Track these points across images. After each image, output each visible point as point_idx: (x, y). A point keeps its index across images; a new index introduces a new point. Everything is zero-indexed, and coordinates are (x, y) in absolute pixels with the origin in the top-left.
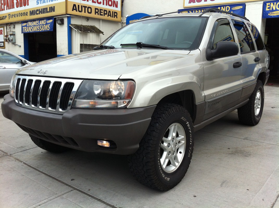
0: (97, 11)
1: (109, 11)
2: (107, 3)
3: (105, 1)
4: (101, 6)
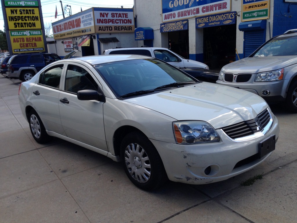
1: (125, 27)
2: (123, 21)
3: (121, 21)
4: (119, 24)
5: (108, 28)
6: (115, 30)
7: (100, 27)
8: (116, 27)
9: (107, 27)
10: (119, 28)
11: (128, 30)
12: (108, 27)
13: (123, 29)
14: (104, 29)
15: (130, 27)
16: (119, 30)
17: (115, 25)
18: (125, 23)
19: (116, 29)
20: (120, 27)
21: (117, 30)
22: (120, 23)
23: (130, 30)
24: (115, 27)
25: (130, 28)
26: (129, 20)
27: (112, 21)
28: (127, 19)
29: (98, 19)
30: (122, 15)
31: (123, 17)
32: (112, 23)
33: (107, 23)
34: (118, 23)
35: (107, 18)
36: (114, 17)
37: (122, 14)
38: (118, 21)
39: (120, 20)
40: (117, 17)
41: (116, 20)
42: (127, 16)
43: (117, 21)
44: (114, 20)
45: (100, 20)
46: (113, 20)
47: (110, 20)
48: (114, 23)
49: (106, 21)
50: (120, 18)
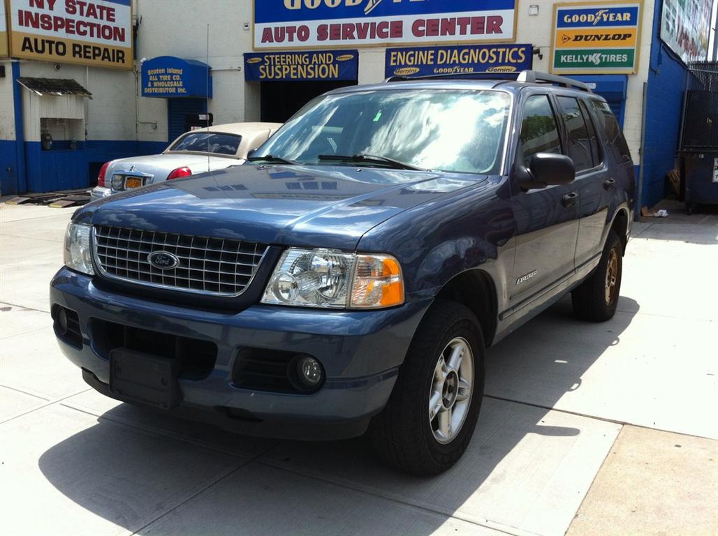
0: (77, 49)
1: (106, 50)
2: (101, 31)
3: (95, 30)
4: (87, 39)
5: (54, 46)
6: (74, 56)
7: (27, 40)
8: (79, 46)
9: (50, 42)
10: (87, 49)
11: (114, 61)
12: (53, 42)
13: (99, 55)
14: (40, 48)
15: (118, 51)
16: (85, 57)
17: (76, 38)
18: (105, 37)
19: (79, 53)
20: (90, 47)
21: (80, 56)
22: (92, 35)
23: (118, 61)
24: (74, 46)
25: (120, 55)
26: (116, 29)
27: (67, 25)
28: (111, 24)
29: (20, 12)
30: (98, 11)
31: (102, 18)
32: (68, 31)
33: (49, 28)
34: (84, 33)
35: (52, 14)
36: (74, 12)
37: (98, 7)
38: (85, 29)
39: (92, 25)
40: (82, 14)
41: (80, 23)
42: (113, 15)
43: (82, 28)
44: (73, 21)
45: (28, 14)
46: (68, 21)
47: (61, 19)
48: (73, 32)
49: (46, 22)
50: (91, 19)
